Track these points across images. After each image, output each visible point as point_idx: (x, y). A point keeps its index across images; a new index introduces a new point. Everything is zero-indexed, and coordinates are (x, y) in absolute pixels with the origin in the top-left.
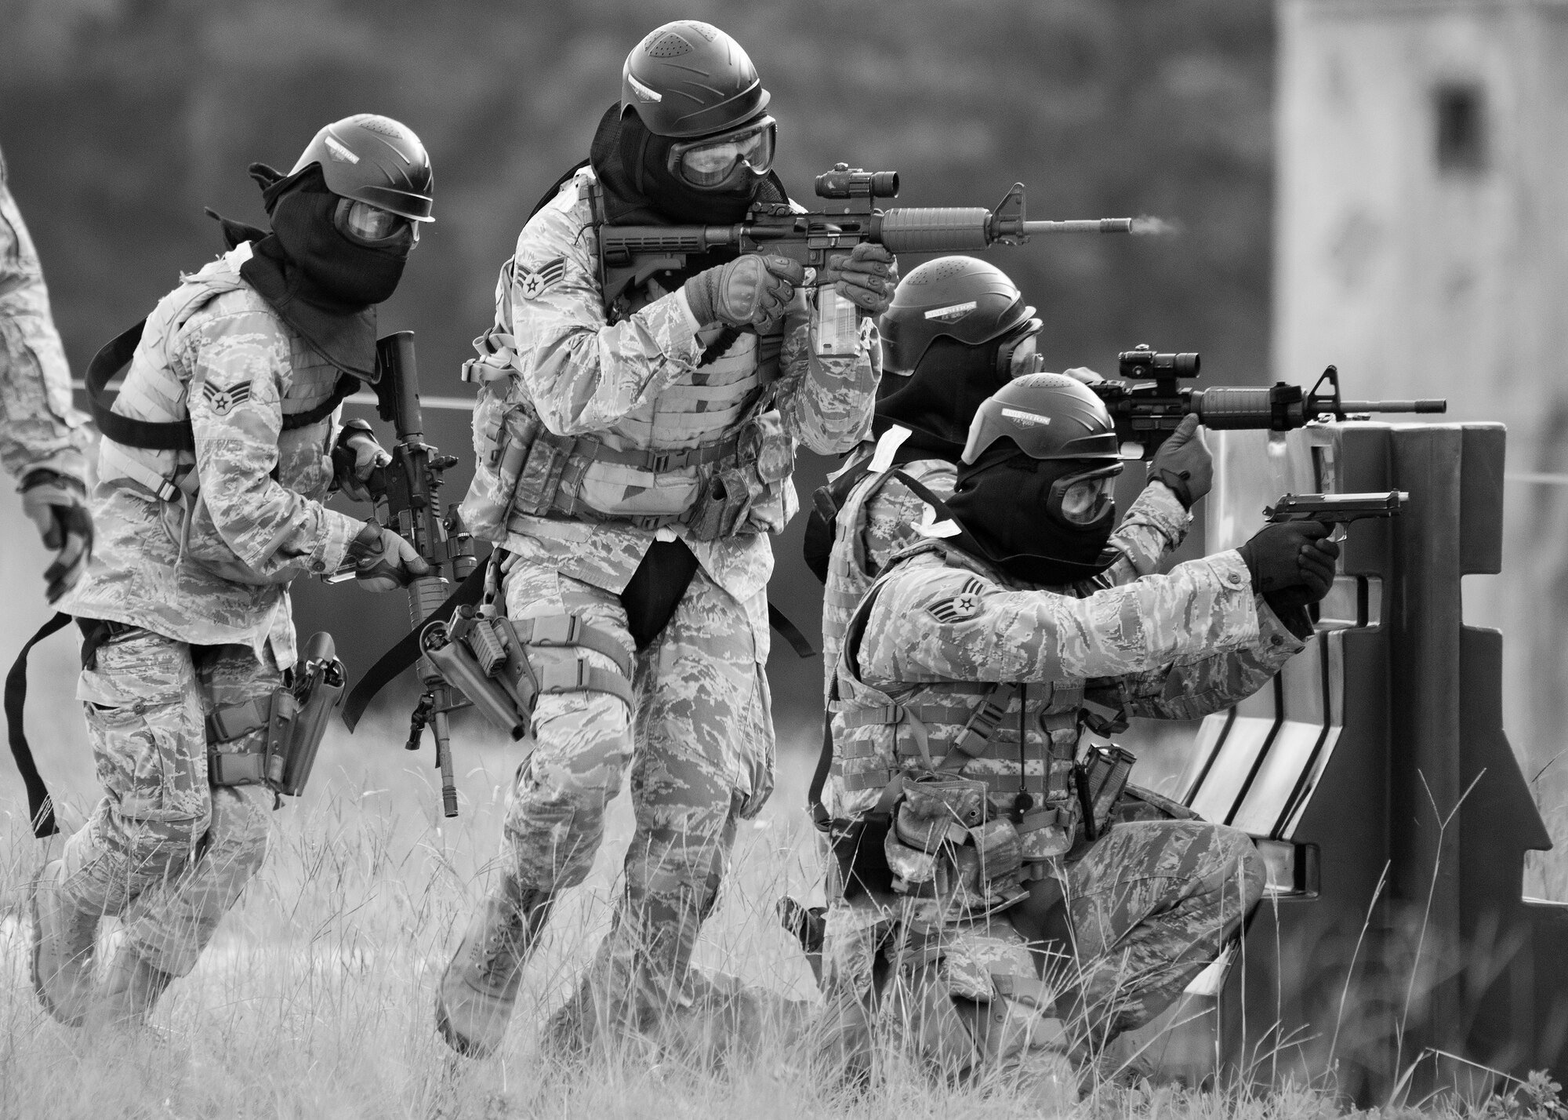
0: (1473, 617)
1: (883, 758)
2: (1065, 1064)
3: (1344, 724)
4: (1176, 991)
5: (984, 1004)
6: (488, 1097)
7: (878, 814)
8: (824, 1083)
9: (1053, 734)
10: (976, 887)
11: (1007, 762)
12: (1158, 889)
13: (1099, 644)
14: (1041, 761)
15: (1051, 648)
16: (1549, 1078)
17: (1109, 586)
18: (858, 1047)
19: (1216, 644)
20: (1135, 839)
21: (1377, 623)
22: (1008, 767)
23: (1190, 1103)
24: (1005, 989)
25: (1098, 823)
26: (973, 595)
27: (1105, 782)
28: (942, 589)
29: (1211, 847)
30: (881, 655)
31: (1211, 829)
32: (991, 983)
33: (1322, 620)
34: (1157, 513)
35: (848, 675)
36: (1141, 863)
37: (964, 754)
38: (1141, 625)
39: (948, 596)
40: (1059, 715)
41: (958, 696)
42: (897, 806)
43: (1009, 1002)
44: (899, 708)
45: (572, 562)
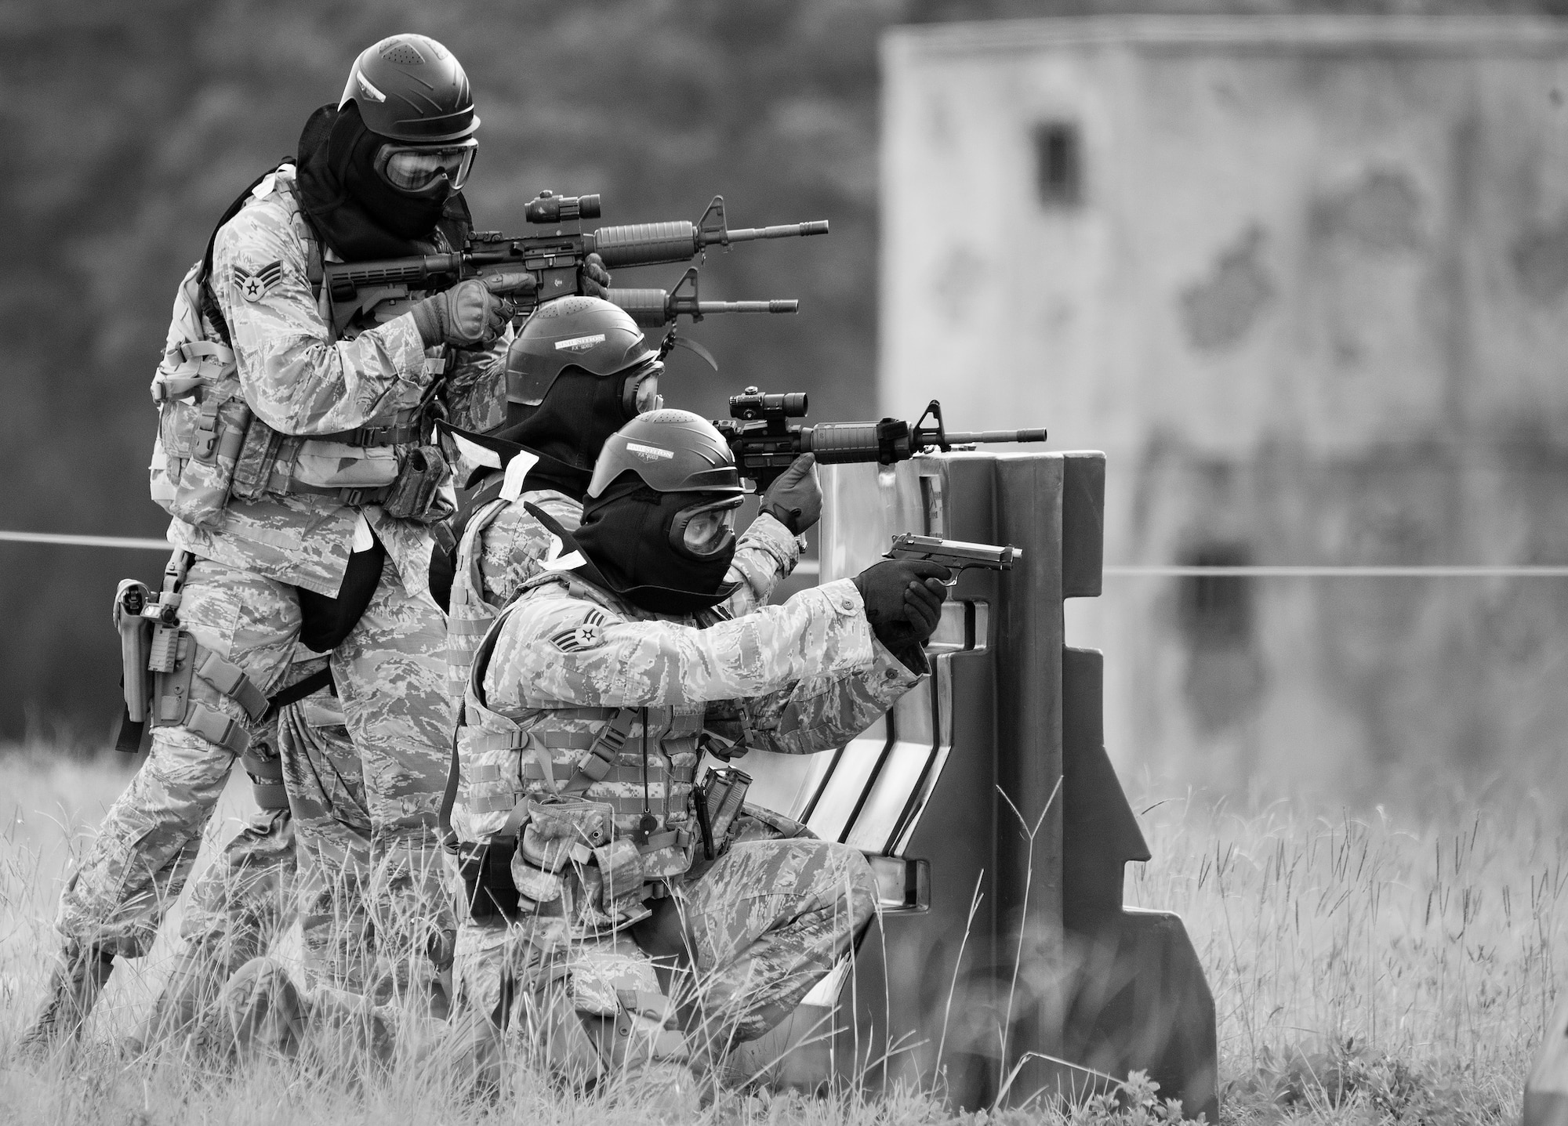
0: (1075, 638)
1: (508, 781)
2: (687, 1074)
3: (952, 744)
4: (792, 1003)
5: (609, 1019)
6: (130, 1115)
7: (504, 837)
8: (455, 1096)
9: (673, 758)
10: (600, 904)
11: (629, 785)
12: (777, 905)
13: (720, 672)
14: (662, 784)
15: (673, 674)
16: (1148, 1078)
17: (729, 617)
18: (487, 1061)
19: (832, 667)
20: (753, 857)
21: (984, 646)
22: (631, 791)
23: (806, 1109)
24: (629, 1004)
25: (717, 843)
26: (594, 625)
27: (723, 803)
28: (565, 620)
29: (827, 864)
30: (507, 683)
31: (825, 848)
32: (616, 999)
33: (930, 644)
34: (770, 540)
35: (475, 701)
36: (759, 880)
37: (587, 778)
38: (760, 654)
39: (571, 627)
40: (678, 739)
41: (581, 721)
42: (523, 829)
43: (632, 1015)
44: (524, 734)
45: (289, 570)
